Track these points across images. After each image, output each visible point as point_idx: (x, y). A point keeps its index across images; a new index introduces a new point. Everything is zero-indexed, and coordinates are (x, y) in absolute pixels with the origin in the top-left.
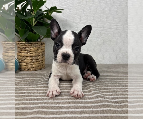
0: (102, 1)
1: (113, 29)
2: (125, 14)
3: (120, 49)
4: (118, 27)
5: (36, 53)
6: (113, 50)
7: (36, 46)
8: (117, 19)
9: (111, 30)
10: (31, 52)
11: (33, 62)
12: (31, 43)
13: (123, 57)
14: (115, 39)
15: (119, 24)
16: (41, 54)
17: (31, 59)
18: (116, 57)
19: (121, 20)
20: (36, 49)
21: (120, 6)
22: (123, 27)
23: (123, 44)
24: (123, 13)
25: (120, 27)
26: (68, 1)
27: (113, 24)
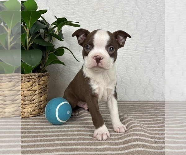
0: (125, 11)
1: (140, 52)
2: (158, 31)
3: (149, 80)
4: (148, 49)
5: (29, 90)
6: (140, 82)
7: (29, 80)
8: (146, 38)
9: (137, 53)
11: (25, 105)
13: (153, 92)
16: (37, 92)
18: (144, 91)
19: (152, 39)
20: (29, 84)
21: (151, 19)
22: (154, 49)
23: (154, 74)
24: (154, 30)
25: (150, 49)
26: (77, 9)
27: (140, 45)
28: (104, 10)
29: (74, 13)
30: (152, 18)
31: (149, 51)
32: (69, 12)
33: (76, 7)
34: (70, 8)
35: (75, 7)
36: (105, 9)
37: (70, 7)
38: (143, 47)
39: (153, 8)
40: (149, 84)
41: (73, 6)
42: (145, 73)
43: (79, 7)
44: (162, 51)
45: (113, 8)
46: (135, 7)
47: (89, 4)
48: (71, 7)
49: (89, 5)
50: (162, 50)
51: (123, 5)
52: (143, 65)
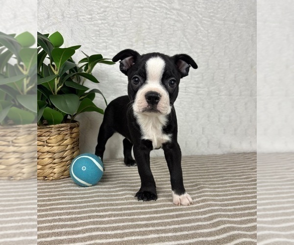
0: (171, 44)
1: (191, 94)
2: (211, 67)
3: (203, 128)
4: (199, 89)
5: (59, 145)
6: (192, 131)
7: (59, 132)
8: (198, 76)
9: (187, 95)
10: (49, 145)
11: (55, 164)
12: (50, 128)
13: (208, 143)
14: (195, 111)
15: (201, 85)
16: (69, 147)
17: (50, 158)
18: (197, 143)
19: (205, 78)
20: (60, 137)
21: (202, 52)
22: (207, 90)
23: (208, 120)
24: (207, 66)
25: (202, 89)
26: (111, 42)
27: (190, 85)
28: (144, 43)
29: (106, 46)
30: (204, 51)
31: (201, 92)
32: (101, 45)
33: (109, 40)
34: (101, 41)
35: (107, 39)
36: (145, 41)
37: (101, 39)
38: (194, 87)
39: (204, 39)
40: (203, 134)
41: (105, 38)
42: (197, 120)
43: (113, 39)
44: (217, 92)
45: (155, 40)
46: (183, 38)
47: (125, 35)
48: (103, 40)
49: (125, 37)
50: (217, 90)
51: (168, 36)
52: (195, 110)
